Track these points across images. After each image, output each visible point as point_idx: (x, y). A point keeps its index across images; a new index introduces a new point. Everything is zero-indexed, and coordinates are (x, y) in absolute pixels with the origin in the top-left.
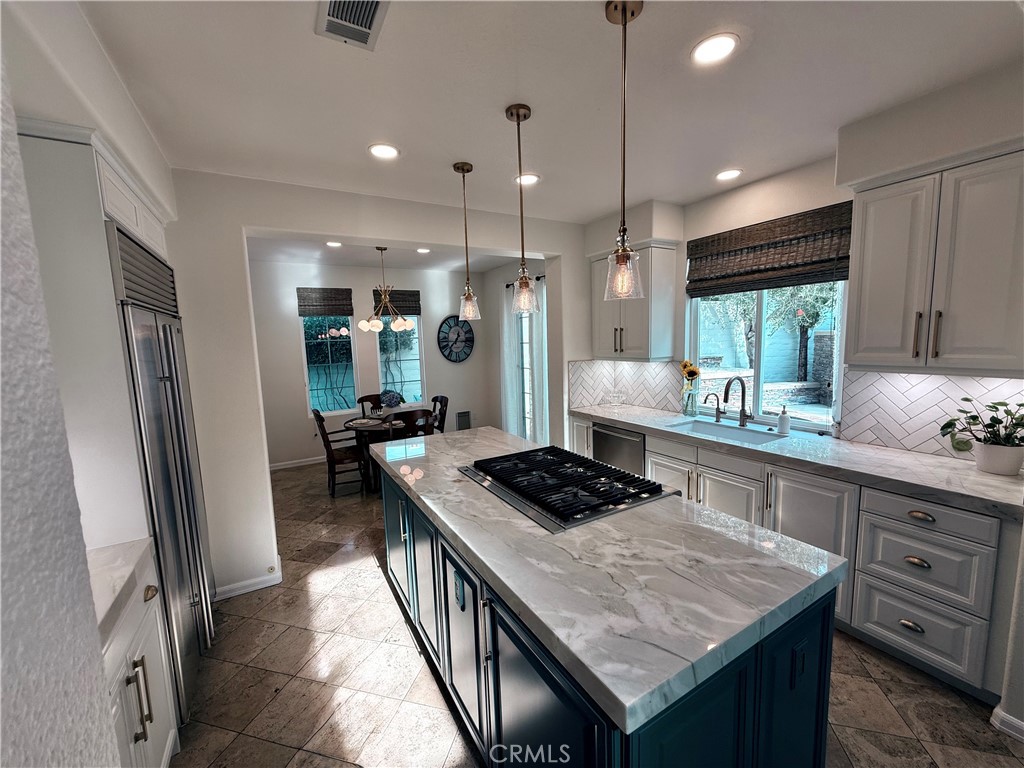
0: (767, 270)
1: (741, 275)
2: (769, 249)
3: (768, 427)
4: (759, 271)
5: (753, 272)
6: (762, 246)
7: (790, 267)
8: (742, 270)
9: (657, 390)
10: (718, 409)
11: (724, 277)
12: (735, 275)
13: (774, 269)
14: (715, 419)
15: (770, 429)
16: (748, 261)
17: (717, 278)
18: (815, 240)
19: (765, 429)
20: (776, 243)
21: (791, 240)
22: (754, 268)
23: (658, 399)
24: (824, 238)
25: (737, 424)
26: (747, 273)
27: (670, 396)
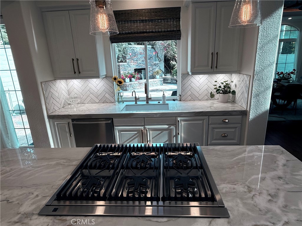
0: (149, 32)
1: (138, 33)
2: (149, 22)
3: (158, 102)
4: (146, 32)
5: (144, 32)
6: (146, 20)
7: (159, 32)
8: (139, 31)
9: (99, 92)
10: (136, 97)
11: (129, 33)
12: (135, 33)
13: (152, 32)
14: (135, 102)
15: (159, 102)
16: (140, 27)
17: (126, 34)
18: (167, 21)
19: (156, 103)
20: (152, 20)
21: (158, 20)
22: (144, 30)
23: (100, 97)
24: (170, 21)
25: (145, 103)
26: (141, 33)
27: (107, 95)
